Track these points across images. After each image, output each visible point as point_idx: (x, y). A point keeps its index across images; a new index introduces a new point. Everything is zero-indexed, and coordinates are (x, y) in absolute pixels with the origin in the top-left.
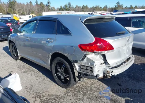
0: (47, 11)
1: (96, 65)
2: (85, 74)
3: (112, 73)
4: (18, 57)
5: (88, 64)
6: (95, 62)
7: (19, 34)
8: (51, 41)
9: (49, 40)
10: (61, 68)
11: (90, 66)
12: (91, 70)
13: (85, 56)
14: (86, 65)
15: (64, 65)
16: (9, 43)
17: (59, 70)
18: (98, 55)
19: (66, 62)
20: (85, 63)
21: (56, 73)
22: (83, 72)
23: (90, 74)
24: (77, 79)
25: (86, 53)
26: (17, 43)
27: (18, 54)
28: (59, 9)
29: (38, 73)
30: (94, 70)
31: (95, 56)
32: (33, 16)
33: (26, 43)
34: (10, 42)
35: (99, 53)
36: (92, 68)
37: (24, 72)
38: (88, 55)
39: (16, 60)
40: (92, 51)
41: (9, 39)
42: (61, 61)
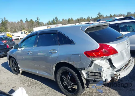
0: (37, 27)
1: (104, 70)
2: (93, 80)
3: (119, 76)
4: (19, 72)
5: (96, 70)
6: (103, 67)
7: (19, 49)
8: (55, 52)
9: (52, 51)
10: (66, 78)
11: (98, 72)
12: (99, 76)
13: (92, 62)
14: (94, 71)
15: (70, 74)
16: (9, 59)
17: (65, 79)
18: (104, 60)
19: (72, 71)
20: (93, 69)
21: (62, 83)
22: (91, 78)
23: (99, 80)
24: (86, 86)
25: (93, 59)
26: (17, 58)
27: (18, 68)
28: (48, 24)
29: (41, 85)
30: (102, 75)
31: (102, 61)
32: (24, 32)
33: (28, 57)
34: (10, 57)
35: (104, 58)
36: (100, 73)
37: (28, 86)
38: (95, 61)
39: (17, 74)
40: (99, 56)
41: (9, 55)
42: (67, 70)
